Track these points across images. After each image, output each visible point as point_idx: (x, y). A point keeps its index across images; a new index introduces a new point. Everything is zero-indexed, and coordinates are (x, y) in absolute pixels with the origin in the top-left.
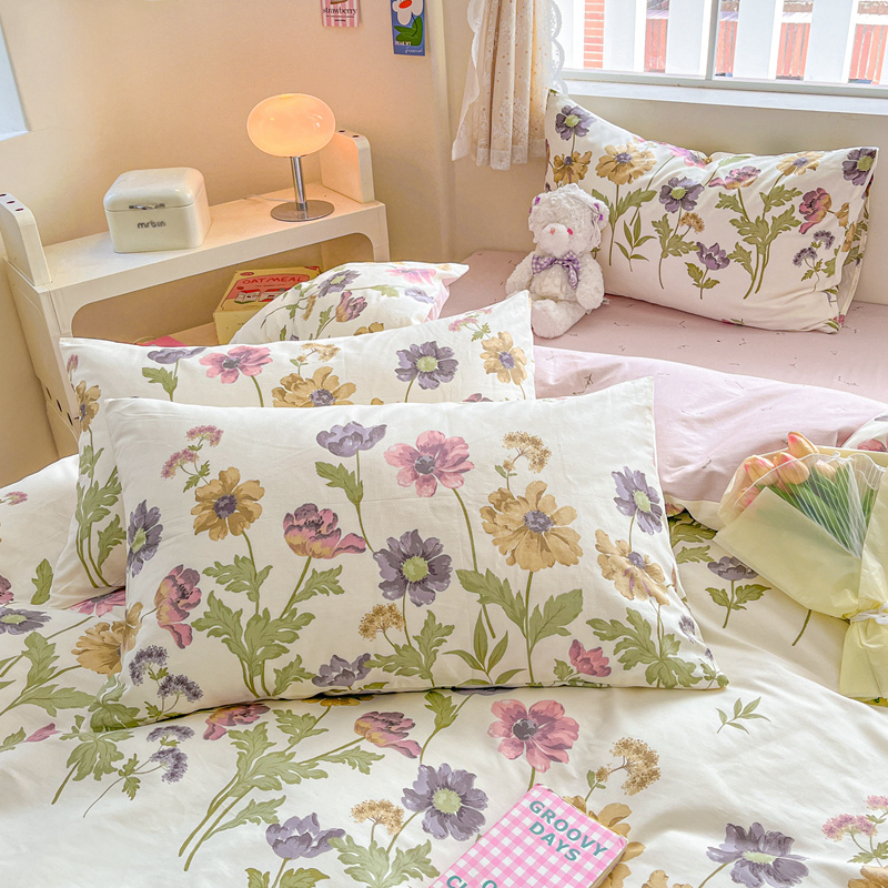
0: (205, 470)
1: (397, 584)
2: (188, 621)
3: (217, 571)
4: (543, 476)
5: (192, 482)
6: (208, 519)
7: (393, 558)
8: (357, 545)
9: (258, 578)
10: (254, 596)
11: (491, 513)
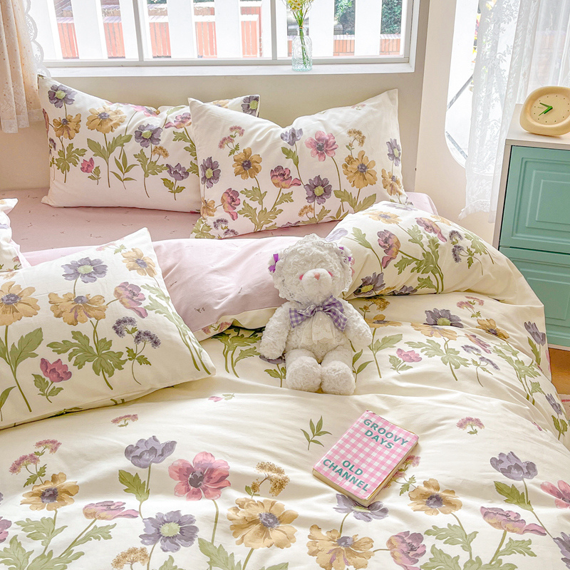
0: (237, 148)
1: (312, 197)
2: (236, 211)
3: (246, 192)
4: (363, 148)
5: (232, 152)
6: (240, 170)
7: (311, 187)
8: (298, 183)
9: (262, 196)
10: (261, 203)
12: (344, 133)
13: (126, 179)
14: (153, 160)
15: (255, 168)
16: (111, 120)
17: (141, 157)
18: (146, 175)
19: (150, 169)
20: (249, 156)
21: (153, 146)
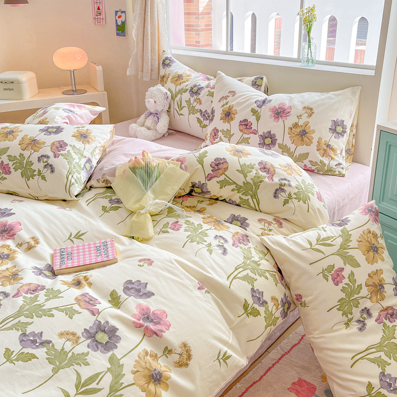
0: (226, 104)
1: (263, 144)
3: (223, 131)
5: (223, 106)
6: (223, 117)
8: (255, 132)
10: (229, 140)
11: (291, 129)
12: (300, 108)
13: (181, 114)
14: (194, 105)
15: (231, 117)
16: (182, 79)
17: (188, 102)
18: (189, 114)
19: (192, 111)
20: (231, 109)
21: (196, 97)
